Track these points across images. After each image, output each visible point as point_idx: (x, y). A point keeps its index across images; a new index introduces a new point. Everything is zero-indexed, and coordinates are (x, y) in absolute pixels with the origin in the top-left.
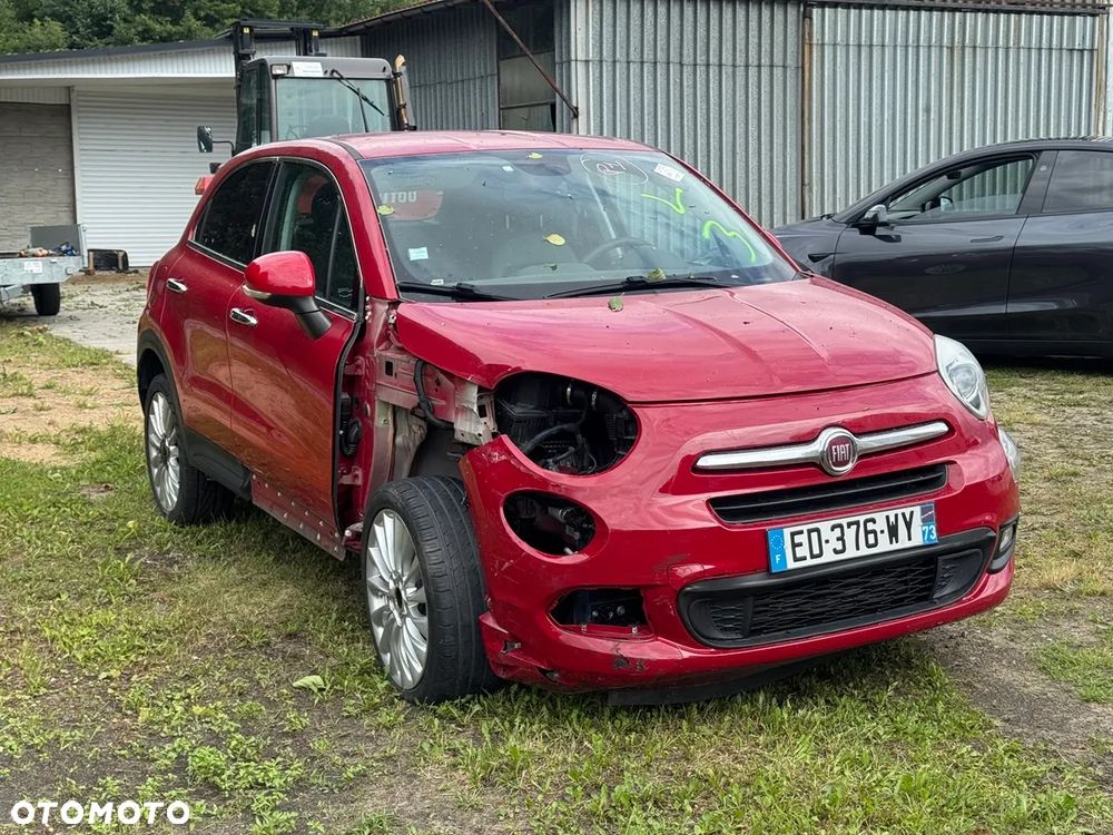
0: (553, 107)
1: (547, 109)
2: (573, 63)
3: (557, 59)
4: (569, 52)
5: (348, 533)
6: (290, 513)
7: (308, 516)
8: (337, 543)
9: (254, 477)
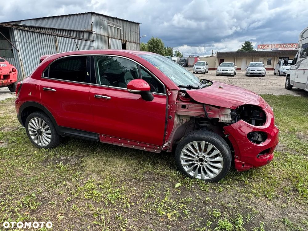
0: (12, 50)
1: (10, 50)
2: (16, 42)
3: (12, 41)
4: (15, 40)
5: (164, 147)
6: (126, 143)
7: (139, 144)
8: (157, 149)
9: (102, 136)
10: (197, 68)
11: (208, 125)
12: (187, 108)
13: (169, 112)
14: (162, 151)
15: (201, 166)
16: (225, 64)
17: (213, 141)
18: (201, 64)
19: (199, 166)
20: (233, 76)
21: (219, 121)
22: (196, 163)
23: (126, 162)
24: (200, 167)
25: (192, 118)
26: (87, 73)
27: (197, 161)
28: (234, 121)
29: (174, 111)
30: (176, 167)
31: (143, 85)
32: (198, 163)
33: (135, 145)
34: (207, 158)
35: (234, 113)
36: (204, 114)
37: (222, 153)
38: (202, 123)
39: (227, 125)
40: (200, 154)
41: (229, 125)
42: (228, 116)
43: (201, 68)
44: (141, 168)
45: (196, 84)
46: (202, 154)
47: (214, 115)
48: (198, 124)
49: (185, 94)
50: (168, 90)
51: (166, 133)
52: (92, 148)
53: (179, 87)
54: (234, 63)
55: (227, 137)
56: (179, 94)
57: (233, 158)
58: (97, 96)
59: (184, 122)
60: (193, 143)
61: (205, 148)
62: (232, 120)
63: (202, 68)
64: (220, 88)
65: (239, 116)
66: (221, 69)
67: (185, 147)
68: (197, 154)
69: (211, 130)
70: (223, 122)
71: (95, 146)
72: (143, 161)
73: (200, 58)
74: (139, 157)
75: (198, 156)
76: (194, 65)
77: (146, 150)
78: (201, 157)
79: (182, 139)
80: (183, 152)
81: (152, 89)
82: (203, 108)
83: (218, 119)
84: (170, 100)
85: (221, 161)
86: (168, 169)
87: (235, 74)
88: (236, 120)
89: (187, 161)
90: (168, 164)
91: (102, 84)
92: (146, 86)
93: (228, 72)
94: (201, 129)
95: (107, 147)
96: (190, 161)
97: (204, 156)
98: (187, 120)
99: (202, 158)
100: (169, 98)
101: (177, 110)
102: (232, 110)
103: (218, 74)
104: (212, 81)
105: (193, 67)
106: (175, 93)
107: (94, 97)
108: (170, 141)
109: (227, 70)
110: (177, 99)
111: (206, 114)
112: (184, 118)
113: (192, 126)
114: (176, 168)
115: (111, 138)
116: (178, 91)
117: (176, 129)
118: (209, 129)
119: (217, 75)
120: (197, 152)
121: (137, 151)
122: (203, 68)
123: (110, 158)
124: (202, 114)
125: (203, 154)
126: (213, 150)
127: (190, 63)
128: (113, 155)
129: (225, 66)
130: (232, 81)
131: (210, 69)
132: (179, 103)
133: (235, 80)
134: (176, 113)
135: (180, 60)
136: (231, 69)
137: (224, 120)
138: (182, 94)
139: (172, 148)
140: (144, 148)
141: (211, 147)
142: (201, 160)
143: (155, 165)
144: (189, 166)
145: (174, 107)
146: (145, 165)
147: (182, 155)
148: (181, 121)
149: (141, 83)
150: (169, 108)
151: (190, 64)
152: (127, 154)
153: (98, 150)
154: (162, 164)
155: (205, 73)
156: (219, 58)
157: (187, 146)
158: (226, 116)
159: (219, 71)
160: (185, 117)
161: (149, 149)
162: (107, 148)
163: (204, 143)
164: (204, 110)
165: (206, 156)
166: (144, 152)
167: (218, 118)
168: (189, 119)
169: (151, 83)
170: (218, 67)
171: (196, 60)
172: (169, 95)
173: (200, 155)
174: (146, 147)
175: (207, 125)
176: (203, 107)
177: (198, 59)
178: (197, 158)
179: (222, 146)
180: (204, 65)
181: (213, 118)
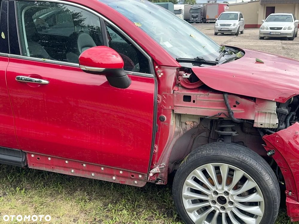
5: (151, 175)
6: (79, 170)
7: (105, 170)
8: (138, 179)
9: (33, 156)
10: (222, 25)
11: (234, 134)
12: (194, 101)
13: (160, 109)
14: (147, 183)
15: (221, 211)
16: (277, 17)
17: (243, 163)
18: (230, 17)
19: (218, 212)
20: (291, 39)
21: (255, 125)
22: (212, 205)
23: (79, 206)
24: (220, 214)
25: (202, 119)
26: (3, 33)
27: (214, 202)
28: (283, 126)
29: (170, 107)
30: (175, 214)
31: (111, 57)
32: (216, 206)
33: (97, 173)
34: (233, 196)
35: (283, 109)
36: (226, 112)
37: (262, 187)
38: (222, 129)
39: (269, 133)
40: (220, 187)
41: (274, 133)
42: (272, 115)
43: (229, 25)
44: (107, 216)
45: (212, 55)
46: (223, 189)
47: (245, 114)
48: (216, 131)
49: (189, 76)
50: (157, 67)
51: (155, 149)
52: (13, 181)
53: (179, 61)
54: (294, 15)
55: (271, 155)
56: (178, 75)
57: (283, 196)
58: (21, 79)
59: (189, 128)
60: (206, 167)
61: (228, 178)
62: (279, 124)
63: (232, 24)
64: (258, 62)
65: (293, 116)
66: (267, 25)
67: (191, 175)
68: (214, 189)
69: (241, 143)
70: (262, 127)
71: (19, 176)
72: (112, 203)
73: (228, 5)
74: (105, 196)
75: (215, 193)
76: (217, 19)
77: (118, 182)
78: (221, 193)
79: (185, 160)
80: (187, 185)
81: (127, 66)
82: (223, 100)
83: (253, 121)
84: (162, 85)
85: (260, 202)
86: (159, 218)
87: (295, 35)
88: (288, 124)
89: (195, 202)
90: (160, 207)
91: (31, 56)
92: (116, 59)
93: (282, 31)
94: (221, 141)
95: (43, 177)
96: (201, 201)
97: (227, 192)
98: (195, 123)
99: (224, 196)
100: (159, 81)
101: (175, 105)
102: (279, 105)
103: (262, 36)
104: (244, 50)
105: (215, 22)
106: (172, 73)
107: (16, 80)
108: (164, 164)
109: (280, 29)
110: (175, 84)
111: (229, 111)
112: (188, 119)
113: (204, 134)
114: (175, 216)
115: (49, 159)
116: (177, 69)
117: (175, 140)
118: (236, 141)
119: (262, 38)
120: (213, 185)
121: (101, 183)
122: (234, 25)
123: (49, 199)
124: (223, 111)
125: (226, 189)
126: (243, 180)
127: (209, 15)
128: (54, 192)
129: (276, 20)
130: (288, 49)
131: (247, 27)
132: (178, 92)
133: (296, 46)
134: (173, 110)
135: (191, 9)
136: (288, 27)
137: (265, 124)
138: (185, 74)
139: (166, 178)
140: (114, 178)
141: (239, 174)
142: (222, 200)
143: (134, 209)
144: (200, 211)
145: (169, 100)
146: (115, 210)
147: (186, 190)
148: (183, 124)
149: (107, 53)
150: (160, 102)
151: (210, 18)
152: (81, 190)
153: (25, 183)
154: (149, 207)
155: (237, 34)
156: (264, 5)
157: (194, 173)
158: (267, 115)
159: (265, 30)
160: (190, 118)
161: (123, 180)
162: (42, 180)
163: (227, 167)
164: (225, 104)
165: (231, 192)
166: (115, 185)
167: (253, 119)
168: (198, 121)
169: (126, 54)
170: (263, 22)
171: (221, 8)
172: (160, 76)
173: (220, 190)
174: (118, 176)
175: (232, 132)
176: (224, 98)
177: (225, 7)
178: (214, 196)
179: (261, 173)
180: (236, 19)
181: (242, 119)
